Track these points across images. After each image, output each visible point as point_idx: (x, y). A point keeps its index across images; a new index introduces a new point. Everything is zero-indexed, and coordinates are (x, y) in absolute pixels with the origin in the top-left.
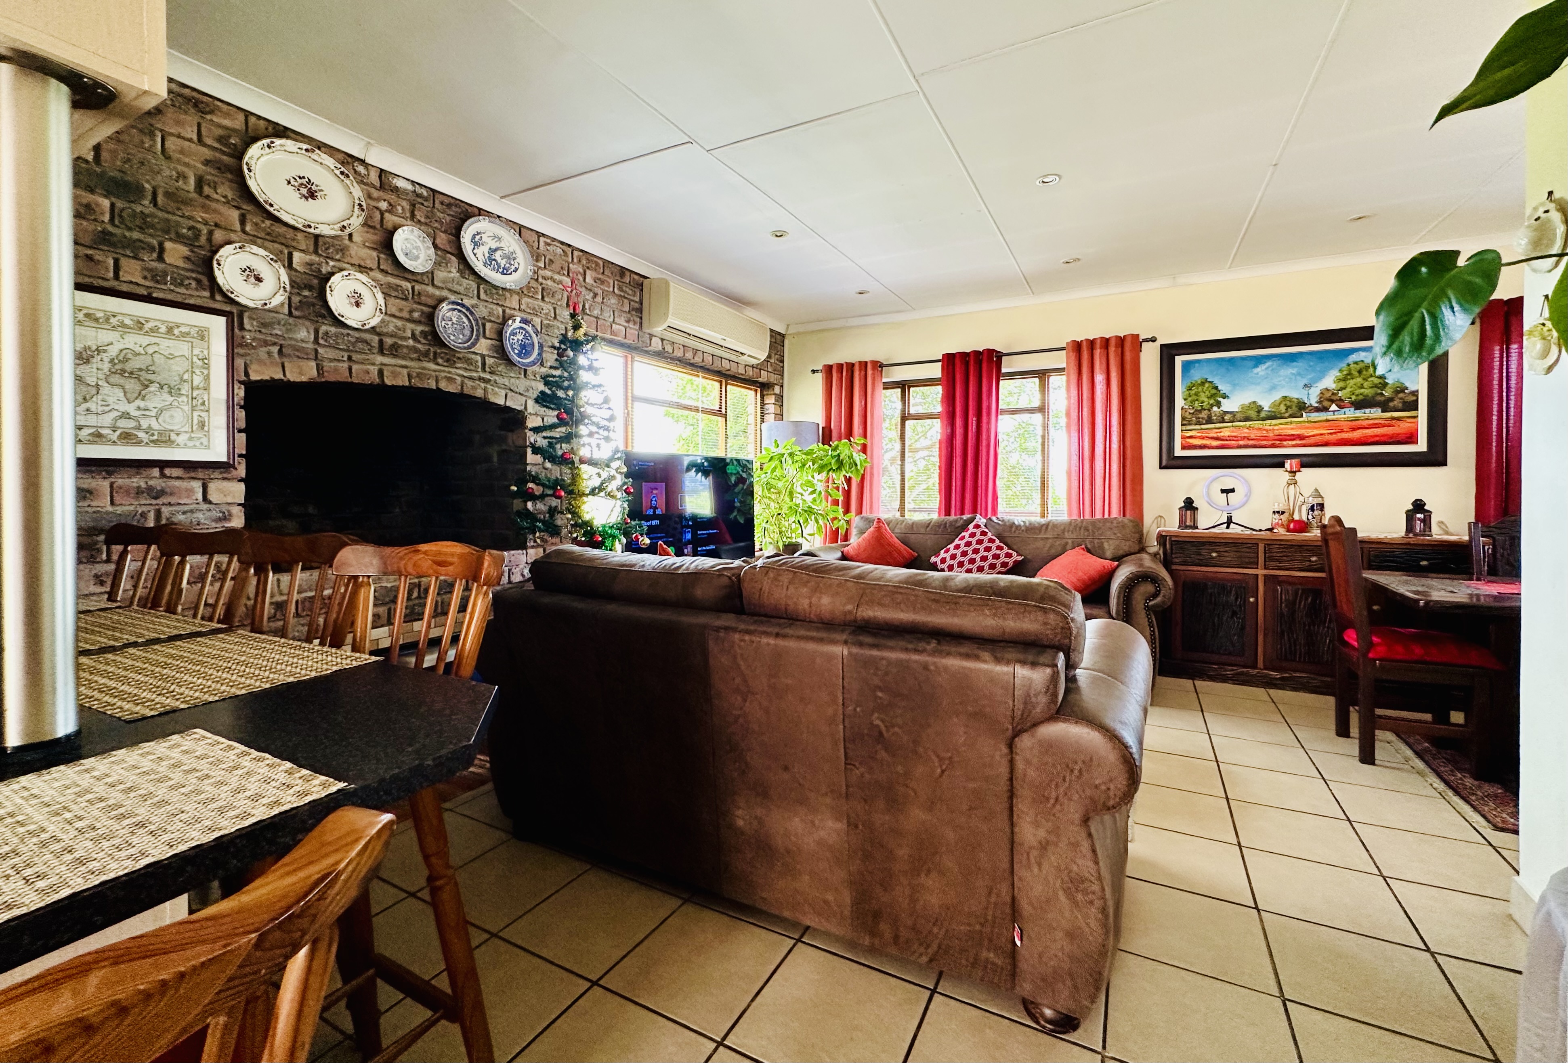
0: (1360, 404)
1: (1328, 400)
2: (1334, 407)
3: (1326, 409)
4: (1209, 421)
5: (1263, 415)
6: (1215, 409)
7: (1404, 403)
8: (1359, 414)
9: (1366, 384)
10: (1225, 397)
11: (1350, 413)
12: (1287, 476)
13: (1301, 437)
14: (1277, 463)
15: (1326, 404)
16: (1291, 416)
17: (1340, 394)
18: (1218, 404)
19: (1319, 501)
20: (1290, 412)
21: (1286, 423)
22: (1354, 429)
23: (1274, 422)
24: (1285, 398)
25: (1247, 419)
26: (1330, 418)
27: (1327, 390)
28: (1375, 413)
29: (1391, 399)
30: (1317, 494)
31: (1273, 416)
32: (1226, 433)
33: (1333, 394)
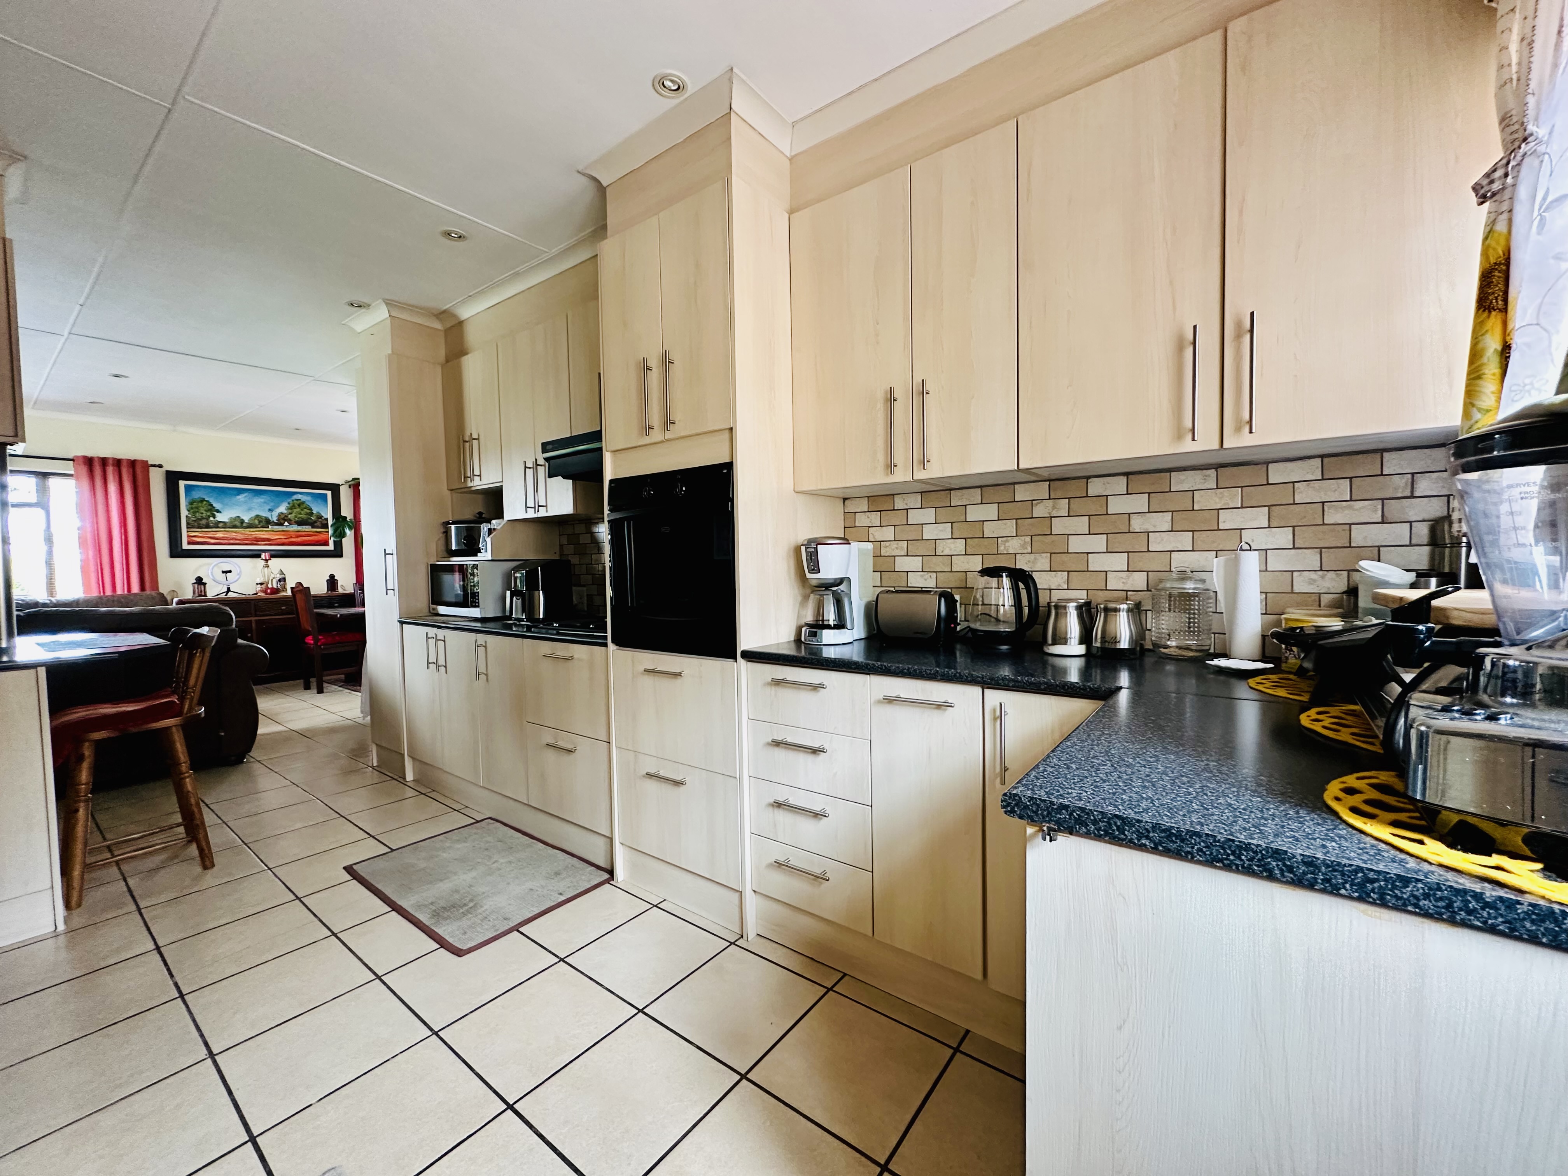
0: (299, 523)
1: (282, 519)
2: (286, 524)
3: (282, 524)
4: (207, 526)
5: (245, 525)
6: (212, 519)
7: (322, 524)
8: (300, 528)
9: (302, 512)
10: (218, 511)
11: (295, 527)
12: (263, 563)
13: (268, 540)
14: (256, 555)
15: (282, 521)
16: (262, 527)
17: (289, 516)
18: (214, 517)
19: (283, 576)
20: (262, 524)
21: (259, 531)
22: (298, 536)
23: (252, 530)
24: (257, 516)
25: (235, 527)
26: (286, 529)
27: (282, 513)
28: (308, 528)
29: (315, 522)
30: (282, 572)
31: (250, 526)
32: (220, 535)
33: (286, 516)
